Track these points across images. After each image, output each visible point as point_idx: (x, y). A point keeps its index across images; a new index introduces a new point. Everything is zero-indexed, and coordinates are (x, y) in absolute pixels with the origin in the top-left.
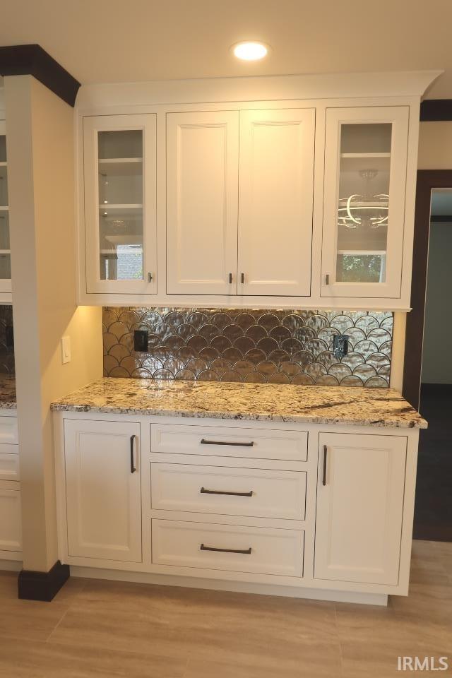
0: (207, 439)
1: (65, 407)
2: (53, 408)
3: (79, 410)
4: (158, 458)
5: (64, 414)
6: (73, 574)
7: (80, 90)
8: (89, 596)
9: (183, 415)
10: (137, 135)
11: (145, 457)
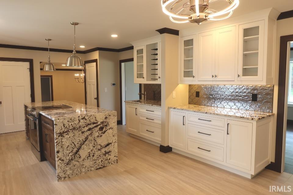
0: (200, 118)
1: (171, 108)
2: (169, 108)
3: (173, 109)
4: (189, 122)
5: (171, 110)
6: (173, 150)
7: (179, 32)
8: (174, 155)
9: (194, 111)
10: (192, 40)
11: (186, 122)
